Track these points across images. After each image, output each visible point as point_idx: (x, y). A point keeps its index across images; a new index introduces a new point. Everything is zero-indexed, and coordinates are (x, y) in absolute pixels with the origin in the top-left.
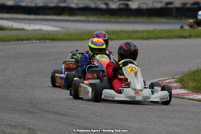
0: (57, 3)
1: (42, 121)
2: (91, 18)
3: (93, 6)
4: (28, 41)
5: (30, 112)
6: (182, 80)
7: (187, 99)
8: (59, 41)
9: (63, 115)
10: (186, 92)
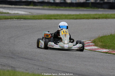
1: (19, 63)
2: (45, 8)
3: (46, 1)
4: (11, 20)
5: (12, 58)
6: (95, 41)
7: (98, 52)
8: (28, 20)
9: (30, 59)
10: (97, 48)
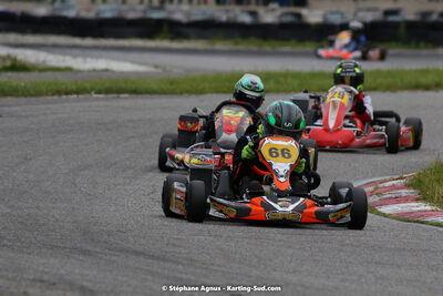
0: (145, 12)
1: (111, 271)
2: (220, 46)
3: (223, 17)
4: (81, 96)
5: (85, 252)
6: (420, 181)
7: (432, 224)
8: (148, 96)
9: (158, 258)
10: (428, 208)
